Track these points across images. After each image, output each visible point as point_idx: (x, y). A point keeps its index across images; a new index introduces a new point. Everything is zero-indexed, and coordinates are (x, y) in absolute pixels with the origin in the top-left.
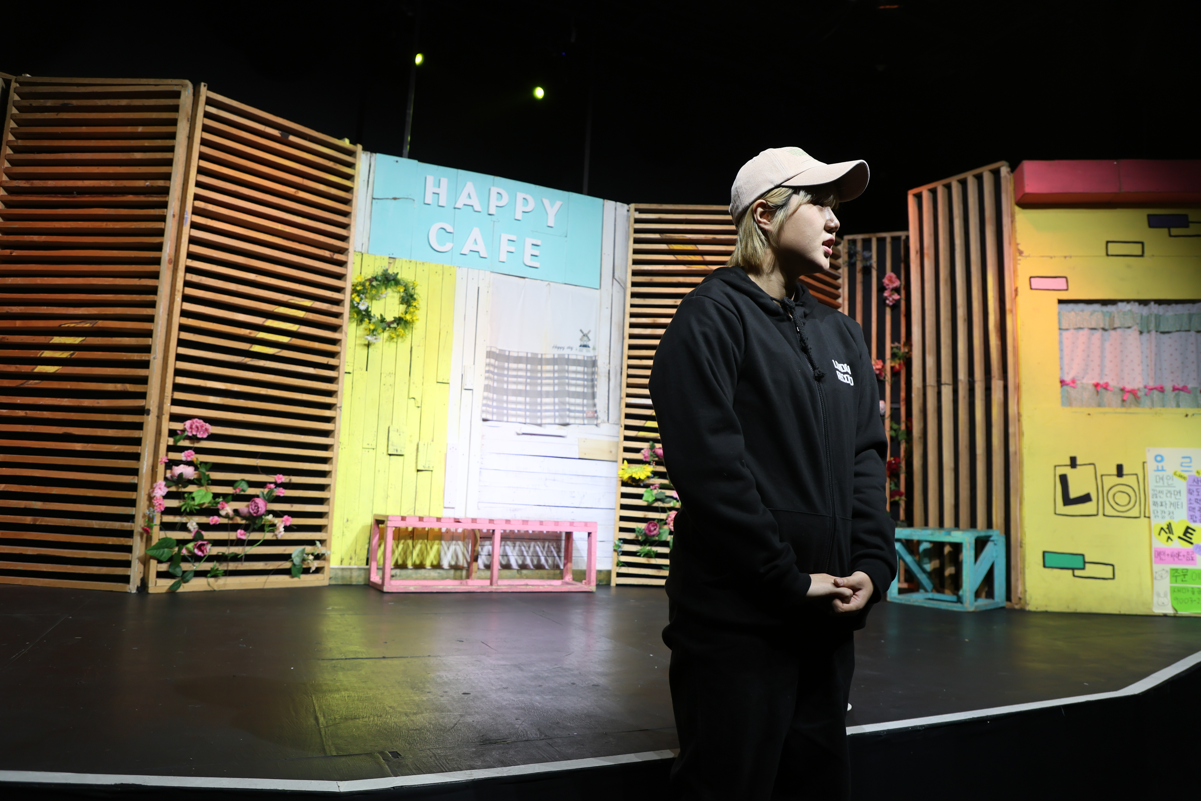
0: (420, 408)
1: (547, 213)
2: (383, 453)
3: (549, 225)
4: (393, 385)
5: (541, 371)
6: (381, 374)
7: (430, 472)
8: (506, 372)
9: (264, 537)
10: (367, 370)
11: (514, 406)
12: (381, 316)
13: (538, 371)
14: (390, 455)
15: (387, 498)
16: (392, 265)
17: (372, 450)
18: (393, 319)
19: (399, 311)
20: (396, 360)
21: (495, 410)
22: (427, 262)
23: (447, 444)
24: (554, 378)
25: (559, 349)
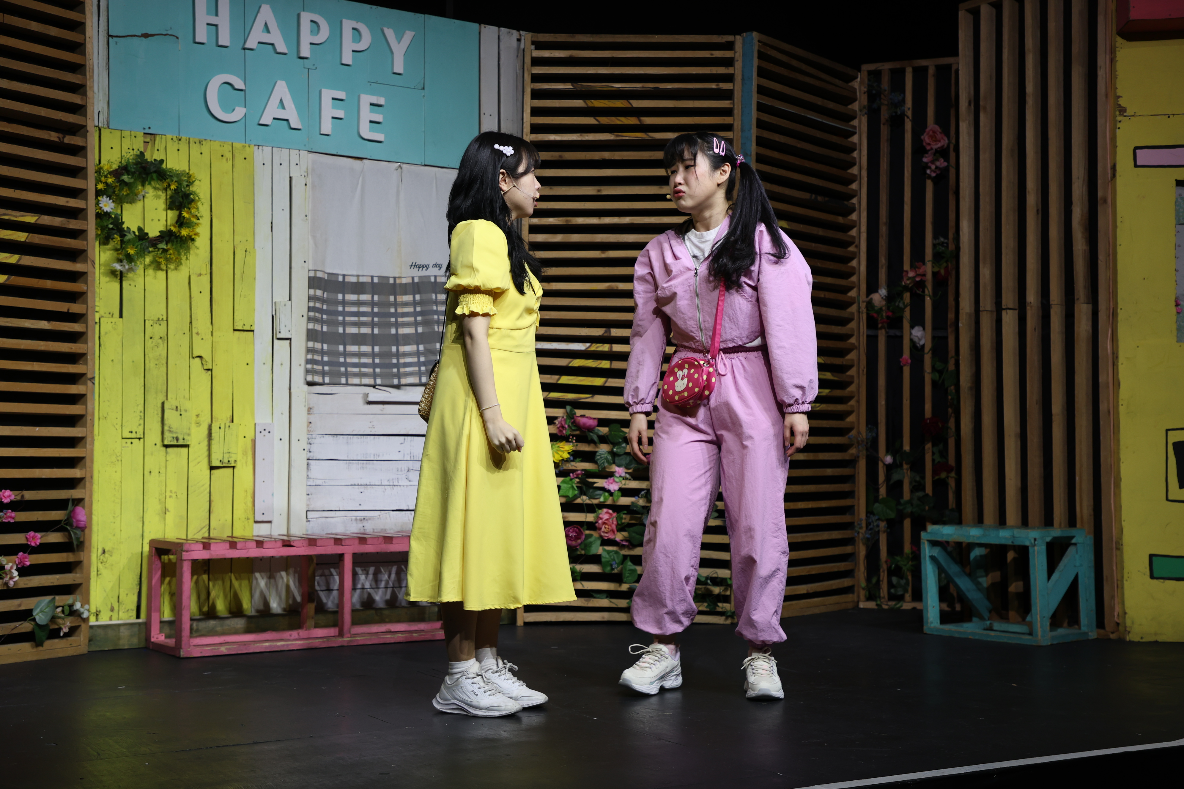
0: (210, 372)
1: (392, 53)
2: (156, 444)
3: (396, 71)
4: (165, 338)
5: (395, 304)
6: (145, 320)
7: (231, 470)
8: (340, 309)
10: (121, 316)
11: (355, 360)
12: (140, 229)
13: (390, 305)
14: (167, 446)
15: (166, 513)
16: (150, 145)
17: (138, 440)
18: (158, 234)
19: (166, 221)
20: (167, 298)
21: (326, 368)
22: (206, 140)
23: (255, 424)
24: (415, 314)
25: (421, 269)
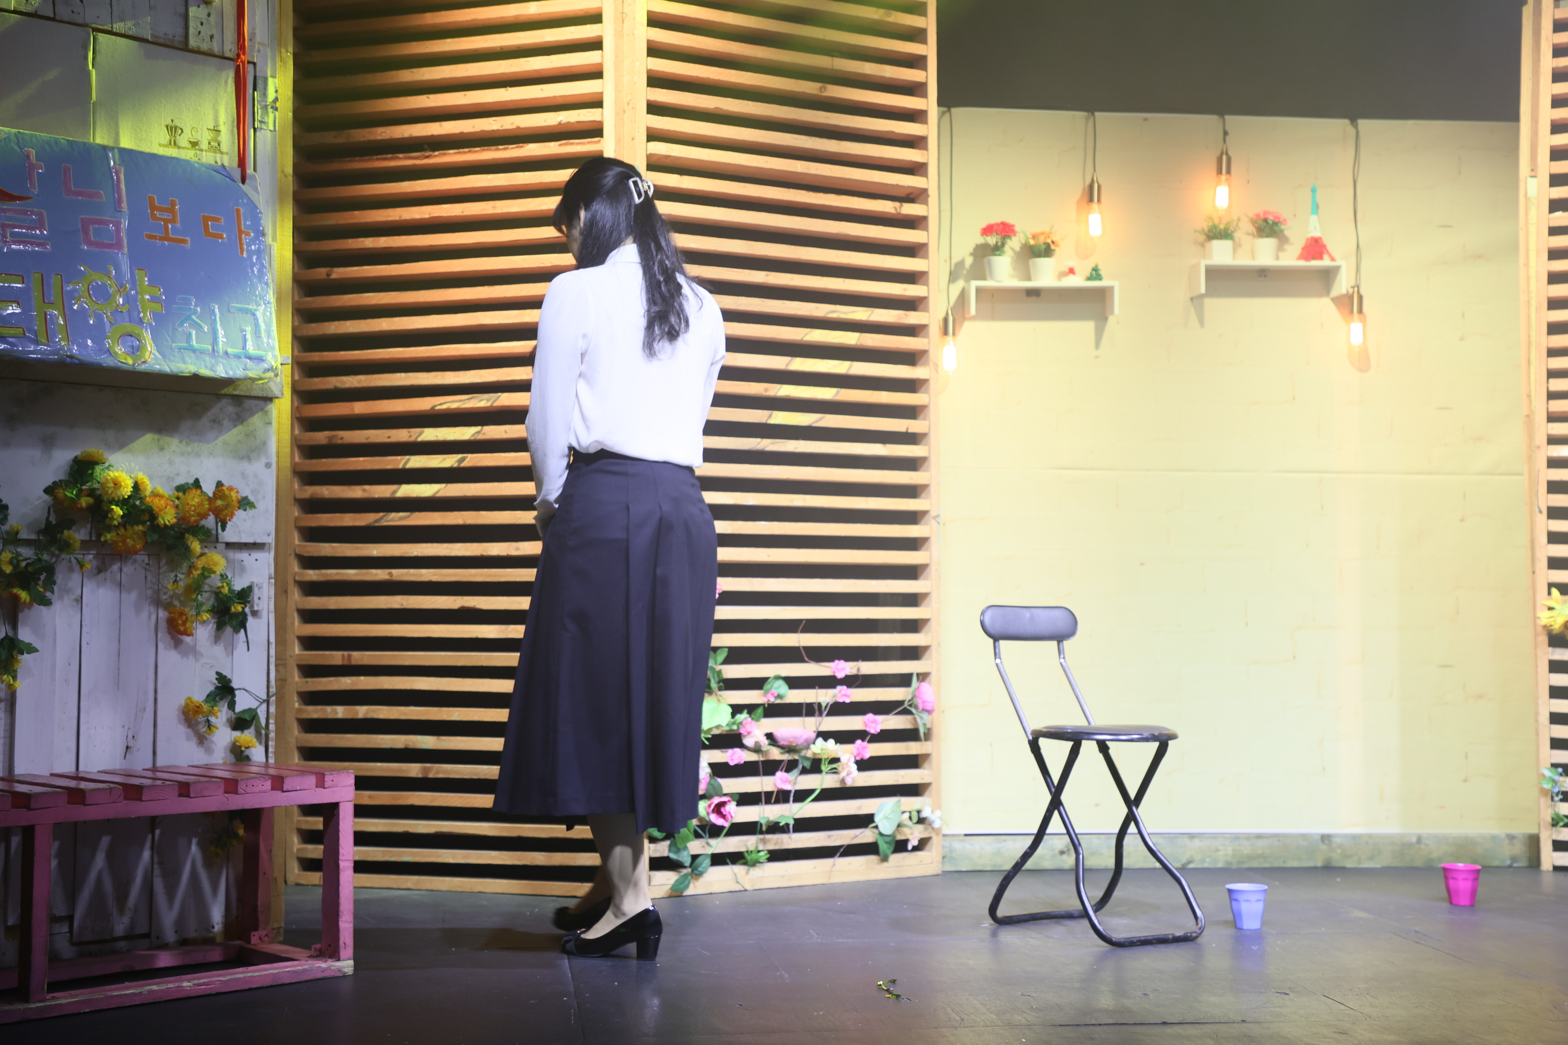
9: (821, 785)
